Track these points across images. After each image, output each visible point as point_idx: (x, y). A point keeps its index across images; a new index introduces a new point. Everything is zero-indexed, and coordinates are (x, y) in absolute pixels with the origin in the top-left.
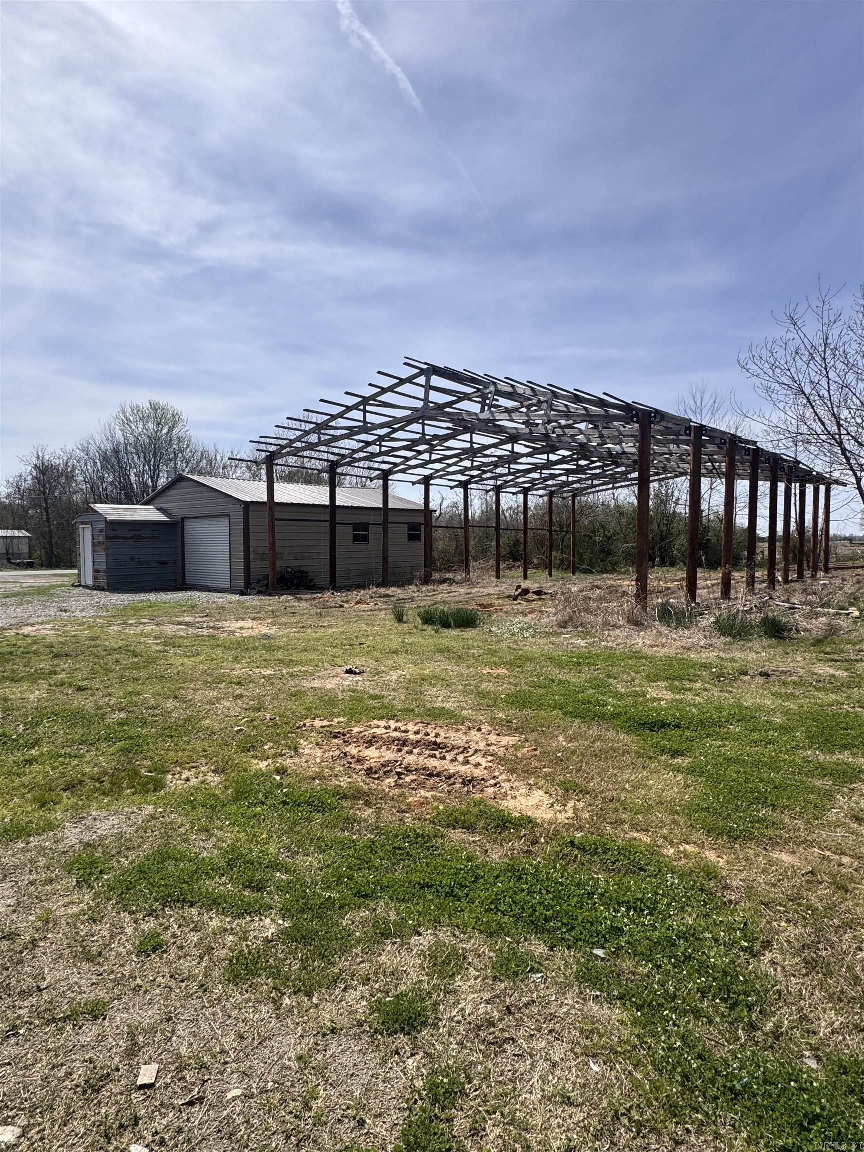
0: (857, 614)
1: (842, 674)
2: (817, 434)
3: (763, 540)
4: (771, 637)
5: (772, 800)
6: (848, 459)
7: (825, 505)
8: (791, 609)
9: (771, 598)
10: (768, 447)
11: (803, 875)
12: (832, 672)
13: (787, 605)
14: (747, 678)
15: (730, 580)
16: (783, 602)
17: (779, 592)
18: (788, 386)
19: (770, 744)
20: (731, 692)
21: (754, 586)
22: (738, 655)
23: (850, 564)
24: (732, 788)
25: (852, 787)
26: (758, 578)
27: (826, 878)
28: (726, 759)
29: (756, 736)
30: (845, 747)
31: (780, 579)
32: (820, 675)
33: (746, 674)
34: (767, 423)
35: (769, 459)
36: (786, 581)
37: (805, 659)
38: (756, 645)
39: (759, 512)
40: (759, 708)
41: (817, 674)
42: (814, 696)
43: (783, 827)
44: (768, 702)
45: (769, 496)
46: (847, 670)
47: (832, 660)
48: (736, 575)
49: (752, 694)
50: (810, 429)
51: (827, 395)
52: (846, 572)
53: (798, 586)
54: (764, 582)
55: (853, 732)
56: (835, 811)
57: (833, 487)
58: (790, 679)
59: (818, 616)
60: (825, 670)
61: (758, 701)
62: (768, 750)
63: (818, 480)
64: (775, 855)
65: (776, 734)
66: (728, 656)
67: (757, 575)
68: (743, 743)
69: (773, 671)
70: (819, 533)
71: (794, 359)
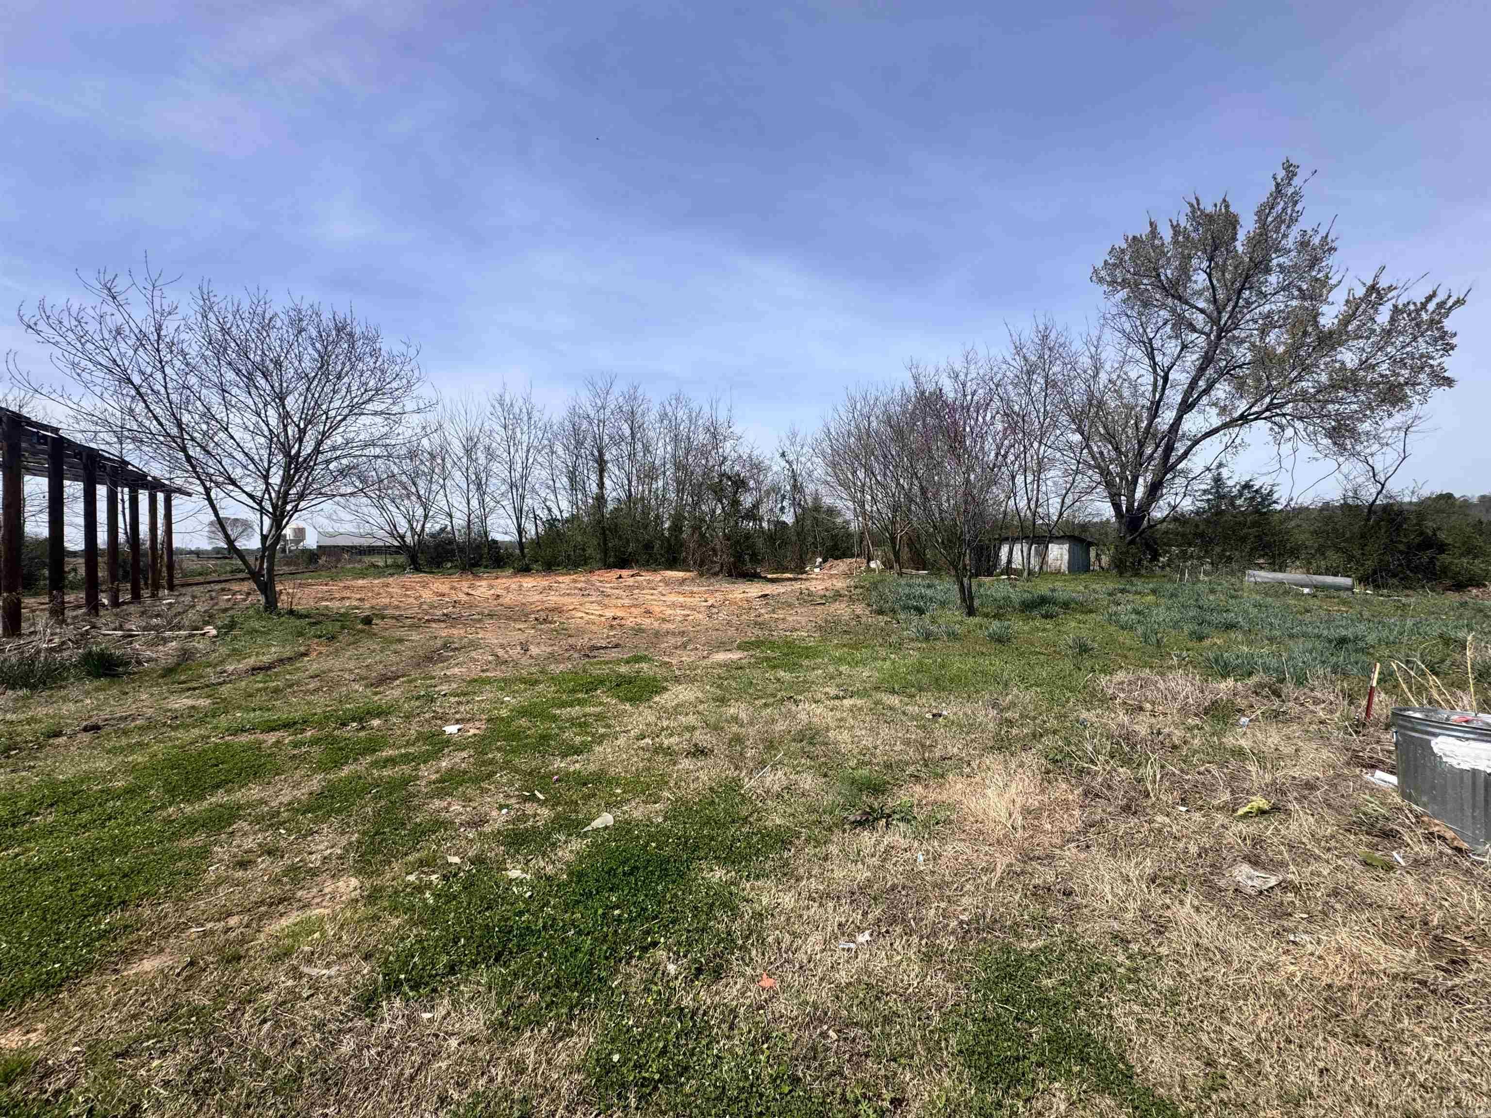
0: (214, 632)
1: (203, 703)
2: (151, 433)
3: (74, 554)
4: (98, 676)
5: (120, 897)
6: (194, 467)
7: (165, 515)
8: (124, 637)
9: (93, 627)
10: (79, 438)
11: (178, 975)
12: (190, 702)
13: (120, 633)
14: (62, 740)
15: (20, 608)
16: (115, 630)
17: (106, 617)
18: (106, 367)
19: (110, 819)
20: (34, 767)
21: (63, 614)
22: (41, 711)
23: (201, 579)
24: (45, 910)
25: (231, 829)
26: (69, 602)
27: (211, 959)
28: (29, 870)
29: (85, 817)
30: (218, 786)
31: (106, 602)
32: (176, 710)
33: (58, 734)
34: (75, 407)
35: (80, 454)
36: (115, 603)
37: (152, 695)
38: (74, 692)
39: (65, 518)
40: (87, 777)
41: (170, 710)
42: (169, 737)
43: (141, 923)
44: (100, 764)
45: (82, 499)
46: (209, 696)
47: (189, 689)
48: (29, 601)
49: (72, 760)
50: (140, 424)
51: (163, 391)
52: (194, 588)
53: (132, 608)
54: (79, 607)
55: (225, 766)
56: (213, 868)
57: (174, 495)
58: (133, 725)
59: (165, 641)
60: (181, 702)
61: (84, 767)
62: (106, 829)
63: (155, 486)
64: (131, 972)
65: (118, 803)
66: (22, 717)
67: (67, 598)
68: (61, 835)
69: (106, 720)
70: (159, 546)
71: (115, 338)
